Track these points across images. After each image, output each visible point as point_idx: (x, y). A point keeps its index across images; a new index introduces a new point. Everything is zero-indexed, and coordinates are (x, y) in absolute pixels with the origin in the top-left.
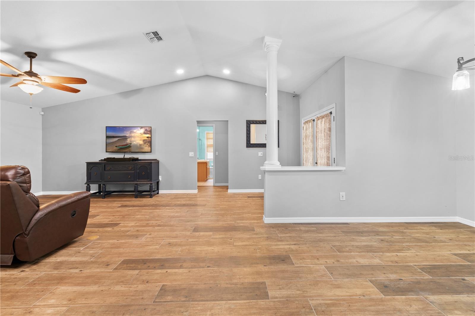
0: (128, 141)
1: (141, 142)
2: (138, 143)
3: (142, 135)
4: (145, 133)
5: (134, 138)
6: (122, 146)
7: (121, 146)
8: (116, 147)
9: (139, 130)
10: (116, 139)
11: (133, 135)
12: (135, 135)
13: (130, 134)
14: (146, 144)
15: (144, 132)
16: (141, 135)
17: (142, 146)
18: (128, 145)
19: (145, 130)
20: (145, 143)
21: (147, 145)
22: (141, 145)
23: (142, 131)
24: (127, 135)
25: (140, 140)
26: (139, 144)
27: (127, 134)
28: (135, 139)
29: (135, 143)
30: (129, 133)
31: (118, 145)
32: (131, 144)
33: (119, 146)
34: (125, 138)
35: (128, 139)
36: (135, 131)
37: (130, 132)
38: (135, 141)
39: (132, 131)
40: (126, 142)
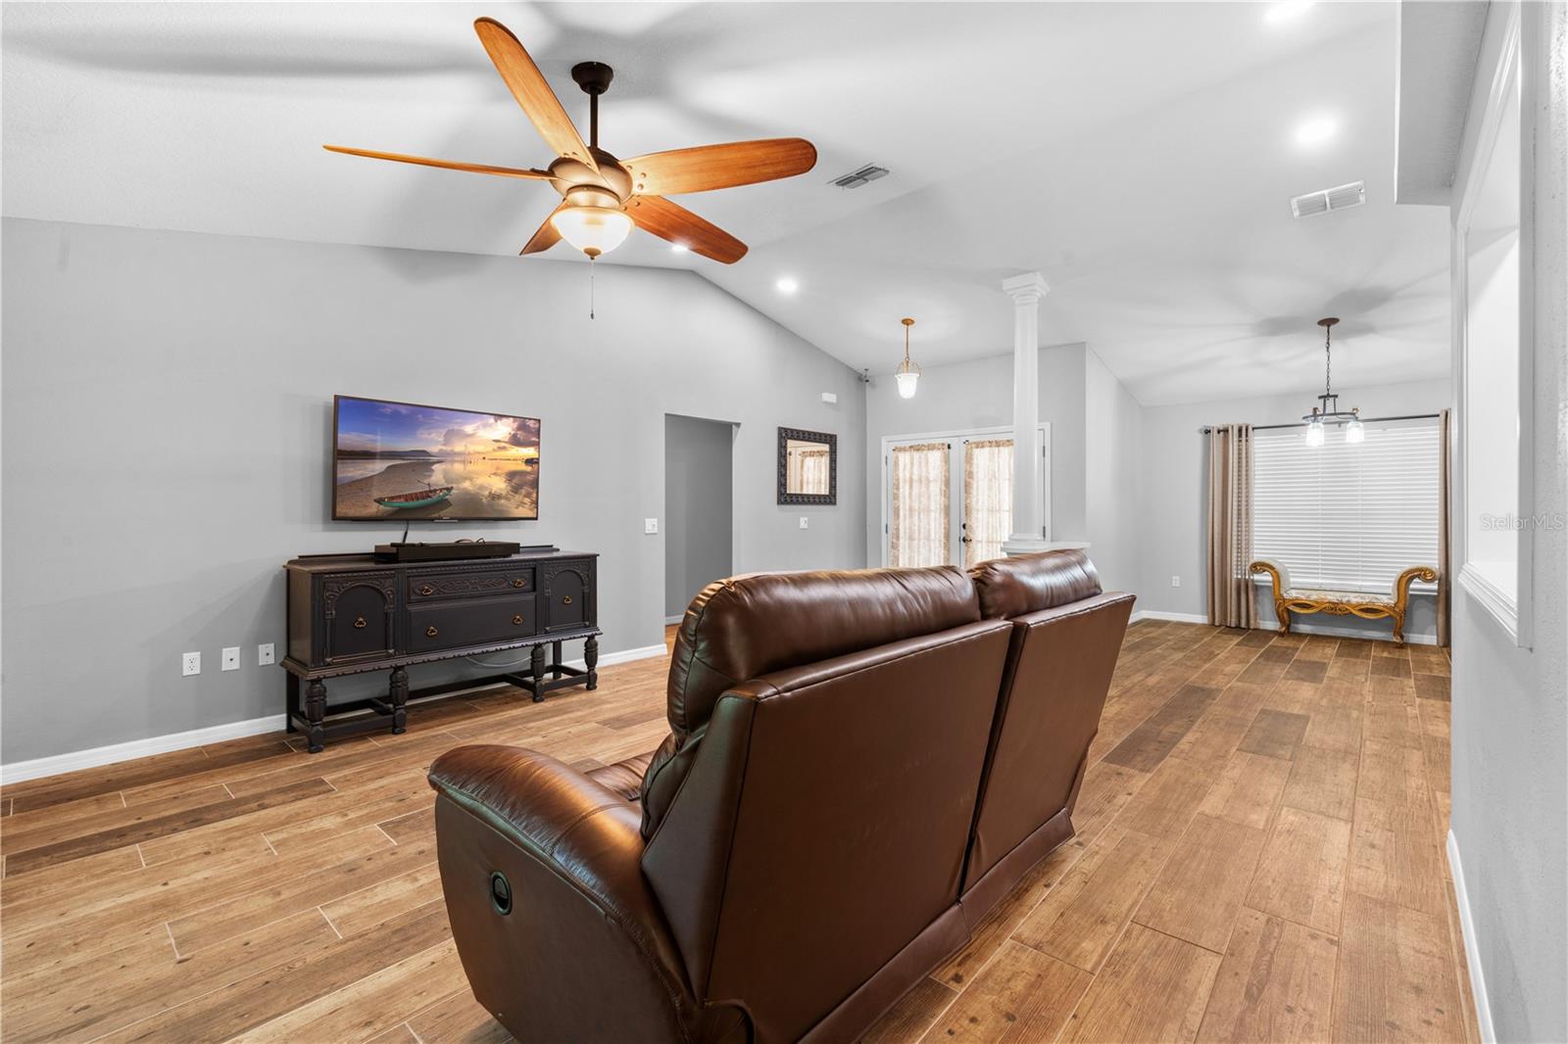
0: (438, 476)
1: (499, 485)
2: (482, 487)
3: (504, 448)
4: (515, 441)
5: (464, 462)
6: (408, 498)
7: (400, 497)
8: (380, 501)
9: (490, 425)
10: (379, 466)
11: (459, 447)
12: (472, 448)
13: (444, 445)
14: (523, 491)
15: (515, 436)
16: (499, 448)
17: (503, 501)
18: (435, 498)
19: (519, 428)
20: (516, 490)
21: (527, 500)
22: (495, 497)
23: (504, 429)
24: (433, 449)
25: (495, 474)
26: (487, 493)
27: (431, 441)
28: (470, 467)
29: (467, 485)
30: (441, 439)
31: (386, 494)
32: (449, 489)
33: (393, 498)
34: (422, 461)
35: (433, 467)
36: (469, 429)
37: (444, 431)
38: (471, 479)
39: (456, 427)
40: (426, 481)
